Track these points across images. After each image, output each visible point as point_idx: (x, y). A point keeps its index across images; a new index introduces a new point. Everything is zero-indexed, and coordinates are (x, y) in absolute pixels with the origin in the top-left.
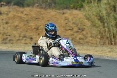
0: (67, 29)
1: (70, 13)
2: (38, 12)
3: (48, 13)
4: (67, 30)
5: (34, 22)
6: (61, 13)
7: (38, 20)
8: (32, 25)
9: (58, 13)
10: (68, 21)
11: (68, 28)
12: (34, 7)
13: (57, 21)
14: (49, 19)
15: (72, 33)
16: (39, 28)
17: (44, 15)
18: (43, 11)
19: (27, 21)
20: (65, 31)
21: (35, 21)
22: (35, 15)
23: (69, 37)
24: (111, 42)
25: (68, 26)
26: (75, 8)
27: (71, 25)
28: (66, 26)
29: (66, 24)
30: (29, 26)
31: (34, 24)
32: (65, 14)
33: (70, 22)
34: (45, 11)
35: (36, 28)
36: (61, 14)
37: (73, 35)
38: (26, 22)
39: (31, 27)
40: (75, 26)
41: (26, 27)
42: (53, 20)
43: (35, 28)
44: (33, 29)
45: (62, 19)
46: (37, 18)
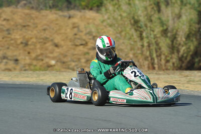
0: (78, 44)
1: (81, 17)
2: (27, 14)
3: (43, 16)
4: (77, 46)
5: (20, 32)
6: (65, 16)
7: (26, 29)
8: (18, 37)
9: (60, 16)
10: (79, 29)
11: (78, 42)
12: (19, 6)
13: (60, 29)
14: (45, 27)
15: (86, 50)
16: (30, 43)
17: (36, 21)
18: (34, 13)
19: (8, 30)
20: (74, 47)
21: (21, 30)
22: (20, 21)
23: (82, 57)
24: (153, 64)
25: (79, 39)
26: (90, 7)
27: (84, 37)
28: (75, 38)
29: (76, 34)
30: (12, 40)
31: (20, 35)
32: (73, 17)
33: (82, 32)
34: (37, 13)
35: (24, 42)
36: (67, 19)
37: (88, 53)
38: (6, 33)
39: (16, 42)
40: (90, 39)
41: (6, 41)
42: (53, 29)
43: (22, 43)
44: (18, 45)
45: (68, 26)
46: (24, 26)
